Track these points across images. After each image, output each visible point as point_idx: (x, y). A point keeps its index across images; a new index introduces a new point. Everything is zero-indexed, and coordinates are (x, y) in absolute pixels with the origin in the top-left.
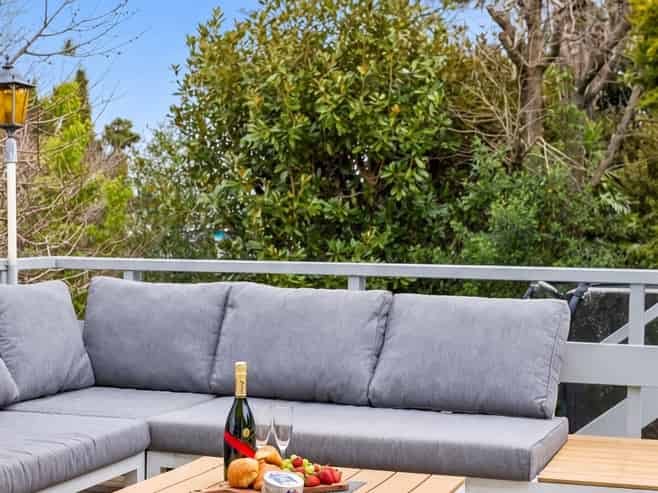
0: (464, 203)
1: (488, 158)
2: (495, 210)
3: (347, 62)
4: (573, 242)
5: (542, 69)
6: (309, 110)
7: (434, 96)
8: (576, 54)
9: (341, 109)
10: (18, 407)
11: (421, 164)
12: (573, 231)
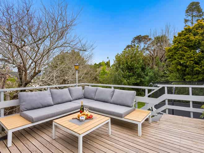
0: (145, 73)
1: (148, 68)
2: (149, 74)
3: (131, 58)
4: (159, 78)
5: (156, 57)
6: (127, 63)
7: (141, 61)
8: (160, 55)
9: (131, 63)
10: (73, 101)
11: (140, 69)
12: (159, 76)
